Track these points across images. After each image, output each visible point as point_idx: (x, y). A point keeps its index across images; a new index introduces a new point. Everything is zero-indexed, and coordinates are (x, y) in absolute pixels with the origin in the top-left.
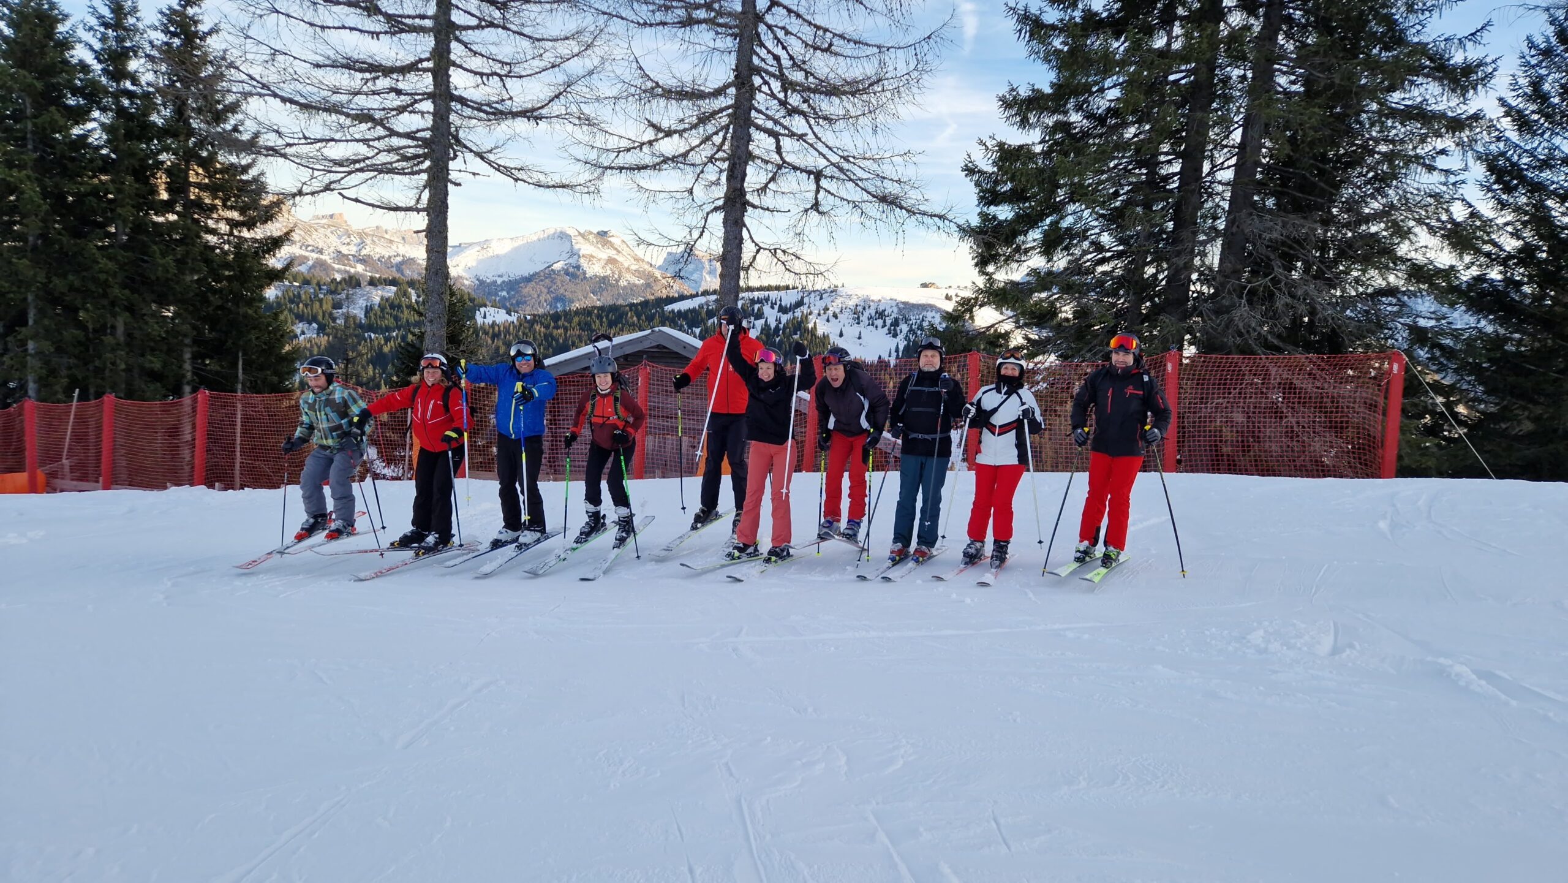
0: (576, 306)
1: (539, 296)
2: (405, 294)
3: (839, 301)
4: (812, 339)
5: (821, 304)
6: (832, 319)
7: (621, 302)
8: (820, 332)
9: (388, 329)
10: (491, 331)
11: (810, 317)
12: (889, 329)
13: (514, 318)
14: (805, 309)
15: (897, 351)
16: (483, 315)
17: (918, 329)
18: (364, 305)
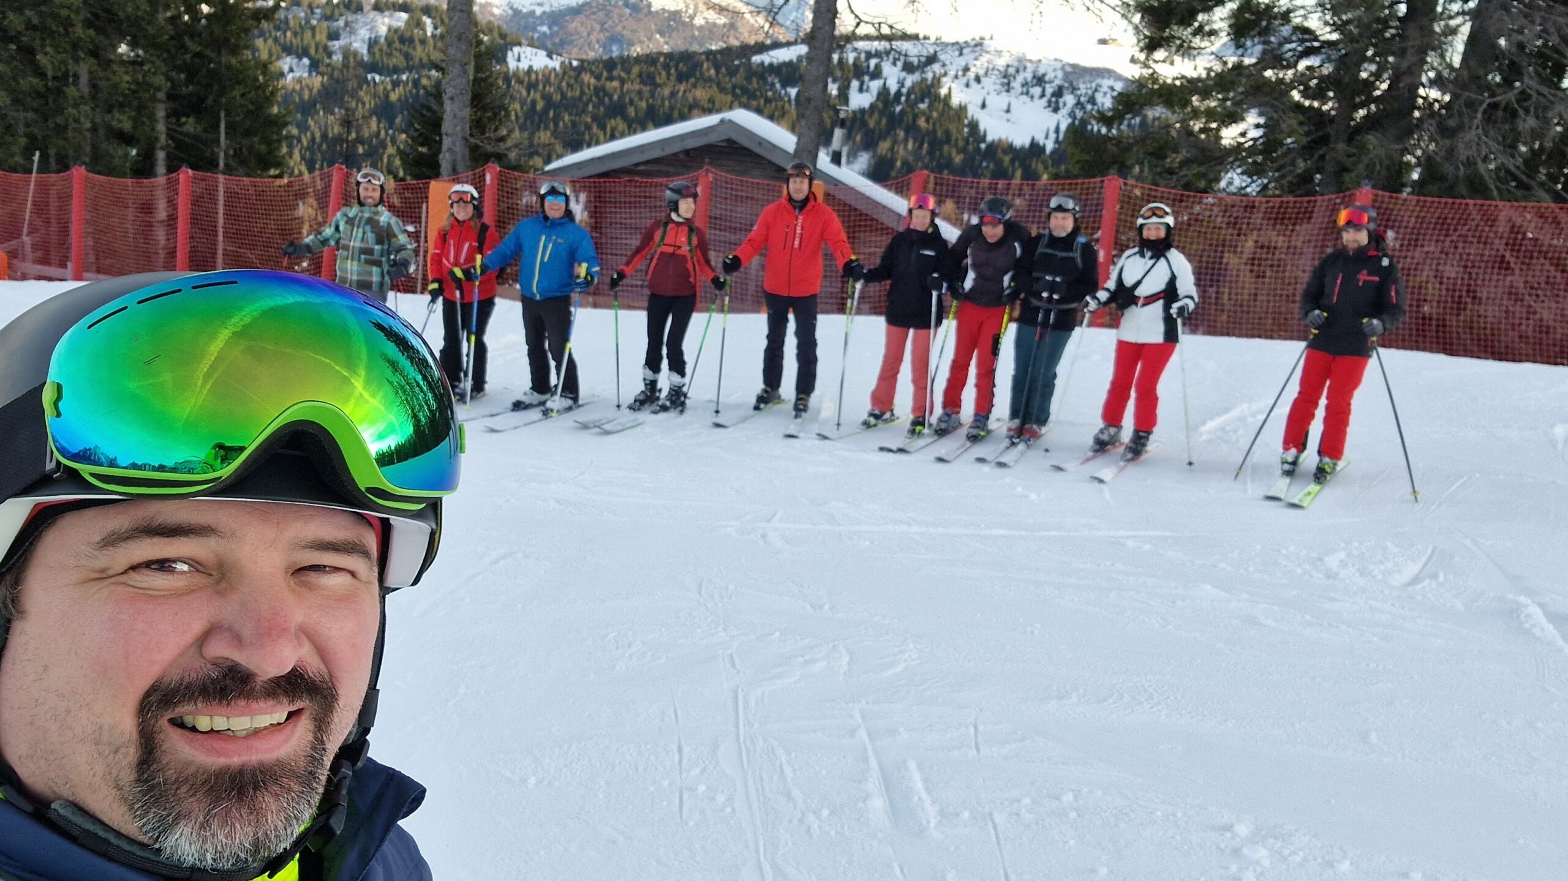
0: (637, 50)
1: (588, 35)
2: (419, 24)
3: (985, 58)
4: (943, 111)
5: (961, 62)
6: (973, 83)
7: (695, 48)
8: (955, 101)
9: (396, 70)
10: (526, 79)
11: (944, 80)
12: (1049, 102)
13: (555, 63)
14: (936, 67)
15: (1057, 130)
16: (516, 56)
17: (1089, 102)
18: (367, 37)
